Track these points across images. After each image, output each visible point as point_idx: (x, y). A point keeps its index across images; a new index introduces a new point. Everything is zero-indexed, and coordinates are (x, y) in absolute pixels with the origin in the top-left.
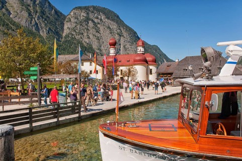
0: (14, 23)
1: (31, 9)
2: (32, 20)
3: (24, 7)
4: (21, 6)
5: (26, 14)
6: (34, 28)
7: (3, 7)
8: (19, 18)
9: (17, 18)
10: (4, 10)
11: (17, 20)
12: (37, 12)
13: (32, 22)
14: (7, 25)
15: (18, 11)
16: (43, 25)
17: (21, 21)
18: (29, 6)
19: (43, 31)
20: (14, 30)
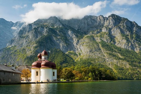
0: (117, 48)
1: (129, 37)
2: (129, 44)
3: (124, 37)
4: (122, 37)
5: (125, 41)
6: (130, 48)
7: (111, 40)
8: (121, 44)
9: (119, 45)
10: (112, 42)
11: (119, 46)
12: (133, 38)
13: (129, 45)
14: (113, 49)
15: (120, 41)
16: (137, 45)
17: (122, 46)
18: (128, 35)
19: (137, 49)
20: (116, 52)
